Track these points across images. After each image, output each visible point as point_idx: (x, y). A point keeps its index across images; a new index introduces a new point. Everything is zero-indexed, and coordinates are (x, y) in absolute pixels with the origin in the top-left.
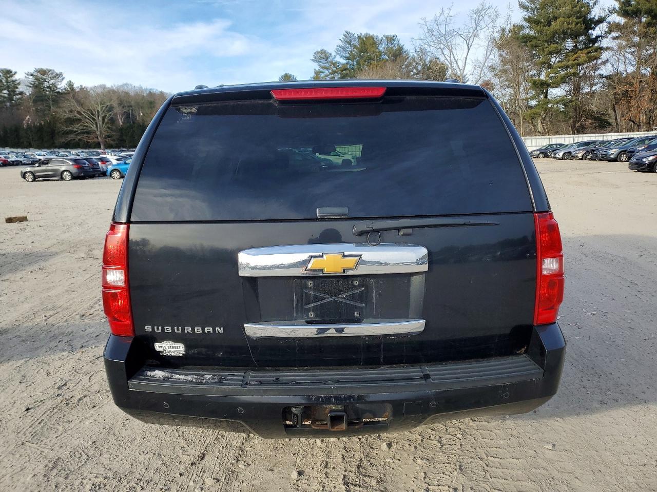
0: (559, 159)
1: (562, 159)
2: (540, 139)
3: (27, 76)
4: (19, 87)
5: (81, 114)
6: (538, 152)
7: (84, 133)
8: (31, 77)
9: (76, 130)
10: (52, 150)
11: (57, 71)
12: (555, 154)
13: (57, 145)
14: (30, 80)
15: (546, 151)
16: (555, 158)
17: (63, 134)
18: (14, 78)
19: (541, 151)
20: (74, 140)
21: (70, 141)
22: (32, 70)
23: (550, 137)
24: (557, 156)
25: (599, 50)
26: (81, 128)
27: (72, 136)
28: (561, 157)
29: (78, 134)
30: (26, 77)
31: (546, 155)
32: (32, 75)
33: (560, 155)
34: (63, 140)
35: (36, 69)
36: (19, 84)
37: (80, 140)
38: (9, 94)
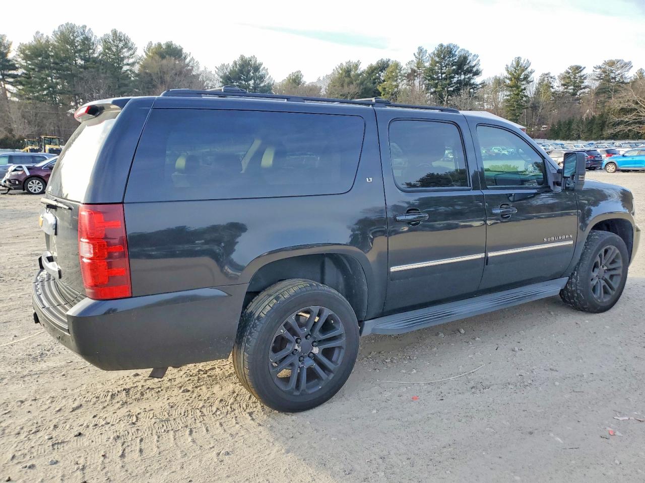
3: (595, 69)
4: (585, 81)
5: (637, 103)
7: (635, 123)
8: (599, 70)
9: (628, 120)
10: (599, 142)
11: (626, 61)
13: (605, 136)
14: (597, 73)
17: (613, 125)
18: (582, 73)
20: (624, 130)
21: (619, 132)
22: (600, 64)
26: (634, 118)
27: (621, 127)
29: (629, 125)
30: (594, 71)
32: (600, 68)
34: (612, 131)
35: (605, 61)
36: (585, 78)
37: (630, 131)
38: (574, 90)
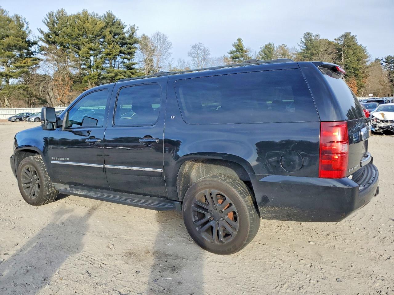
0: (32, 122)
1: (34, 122)
2: (9, 110)
6: (15, 118)
12: (29, 119)
15: (21, 117)
16: (29, 121)
19: (17, 117)
23: (16, 109)
24: (31, 120)
25: (38, 60)
28: (33, 120)
31: (21, 120)
33: (33, 119)
